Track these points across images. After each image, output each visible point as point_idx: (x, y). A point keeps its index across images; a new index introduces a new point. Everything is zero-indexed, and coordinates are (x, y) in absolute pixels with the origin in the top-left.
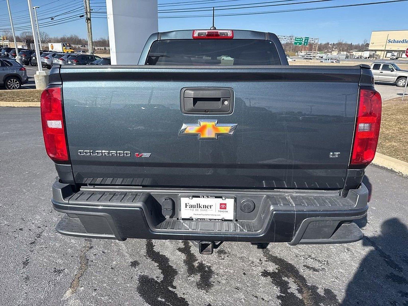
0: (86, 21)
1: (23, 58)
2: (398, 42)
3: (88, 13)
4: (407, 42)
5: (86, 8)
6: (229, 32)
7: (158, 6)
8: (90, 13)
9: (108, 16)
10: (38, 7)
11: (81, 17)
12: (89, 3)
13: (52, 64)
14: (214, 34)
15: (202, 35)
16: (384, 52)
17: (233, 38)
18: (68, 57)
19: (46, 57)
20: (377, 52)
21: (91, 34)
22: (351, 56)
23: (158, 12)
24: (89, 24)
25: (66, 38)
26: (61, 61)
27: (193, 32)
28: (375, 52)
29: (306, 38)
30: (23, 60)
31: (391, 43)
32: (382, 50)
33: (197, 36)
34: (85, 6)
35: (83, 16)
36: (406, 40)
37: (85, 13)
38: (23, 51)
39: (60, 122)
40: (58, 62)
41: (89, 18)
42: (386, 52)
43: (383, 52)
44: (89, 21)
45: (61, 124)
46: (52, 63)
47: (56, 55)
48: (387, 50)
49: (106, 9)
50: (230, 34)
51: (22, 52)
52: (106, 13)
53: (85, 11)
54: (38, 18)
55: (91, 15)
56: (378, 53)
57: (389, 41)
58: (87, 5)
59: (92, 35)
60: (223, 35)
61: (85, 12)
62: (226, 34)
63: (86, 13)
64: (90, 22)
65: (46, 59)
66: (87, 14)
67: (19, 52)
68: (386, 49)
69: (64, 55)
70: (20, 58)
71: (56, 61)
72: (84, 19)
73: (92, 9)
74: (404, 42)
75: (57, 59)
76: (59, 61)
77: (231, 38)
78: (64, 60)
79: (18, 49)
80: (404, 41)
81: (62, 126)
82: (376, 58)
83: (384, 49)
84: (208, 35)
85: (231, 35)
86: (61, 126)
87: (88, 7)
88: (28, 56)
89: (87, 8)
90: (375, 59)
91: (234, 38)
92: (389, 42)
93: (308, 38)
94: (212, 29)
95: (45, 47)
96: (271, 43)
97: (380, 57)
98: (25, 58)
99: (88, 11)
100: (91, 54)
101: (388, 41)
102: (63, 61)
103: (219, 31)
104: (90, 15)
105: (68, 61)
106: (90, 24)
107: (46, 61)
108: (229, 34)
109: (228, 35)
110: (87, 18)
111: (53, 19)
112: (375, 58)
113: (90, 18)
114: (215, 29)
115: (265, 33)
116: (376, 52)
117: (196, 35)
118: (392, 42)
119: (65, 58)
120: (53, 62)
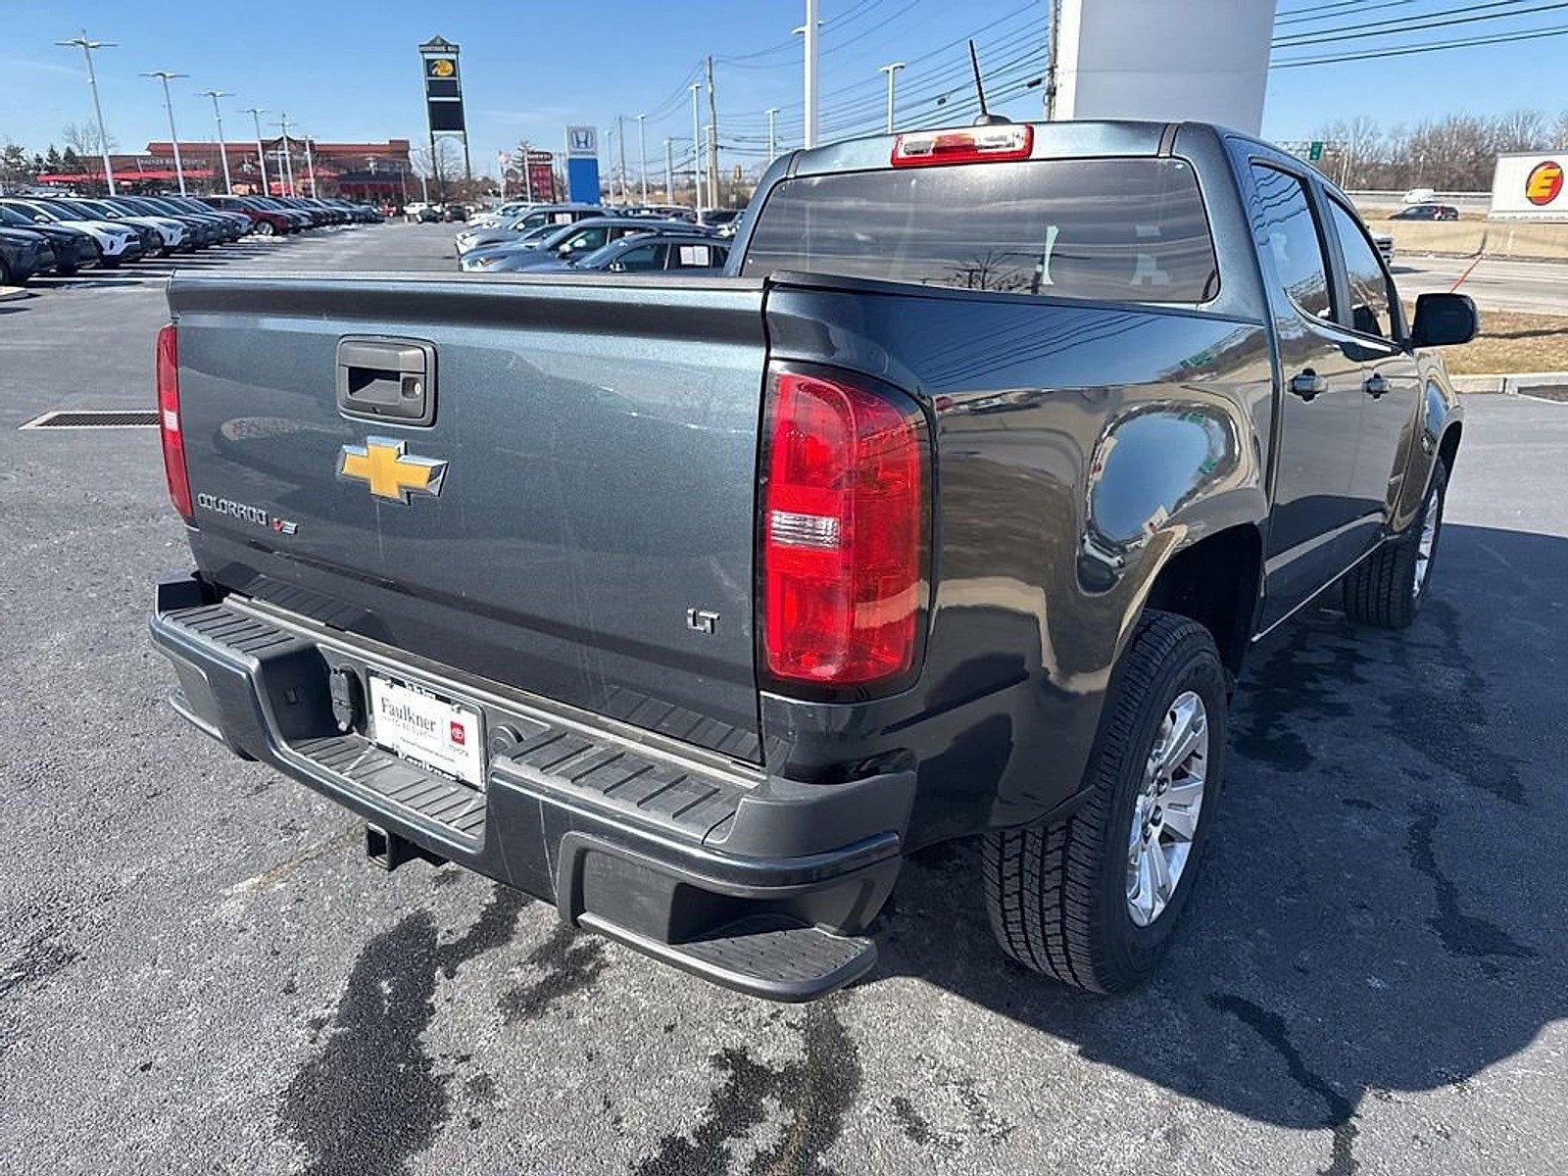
0: (1047, 98)
3: (1055, 70)
10: (902, 67)
11: (1031, 85)
17: (1029, 155)
23: (1275, 43)
35: (1038, 82)
37: (1048, 71)
41: (1055, 89)
44: (1054, 99)
53: (1049, 62)
54: (896, 103)
61: (1048, 66)
63: (1051, 68)
72: (1041, 91)
77: (1022, 157)
84: (937, 151)
85: (1022, 146)
91: (1032, 157)
110: (1050, 87)
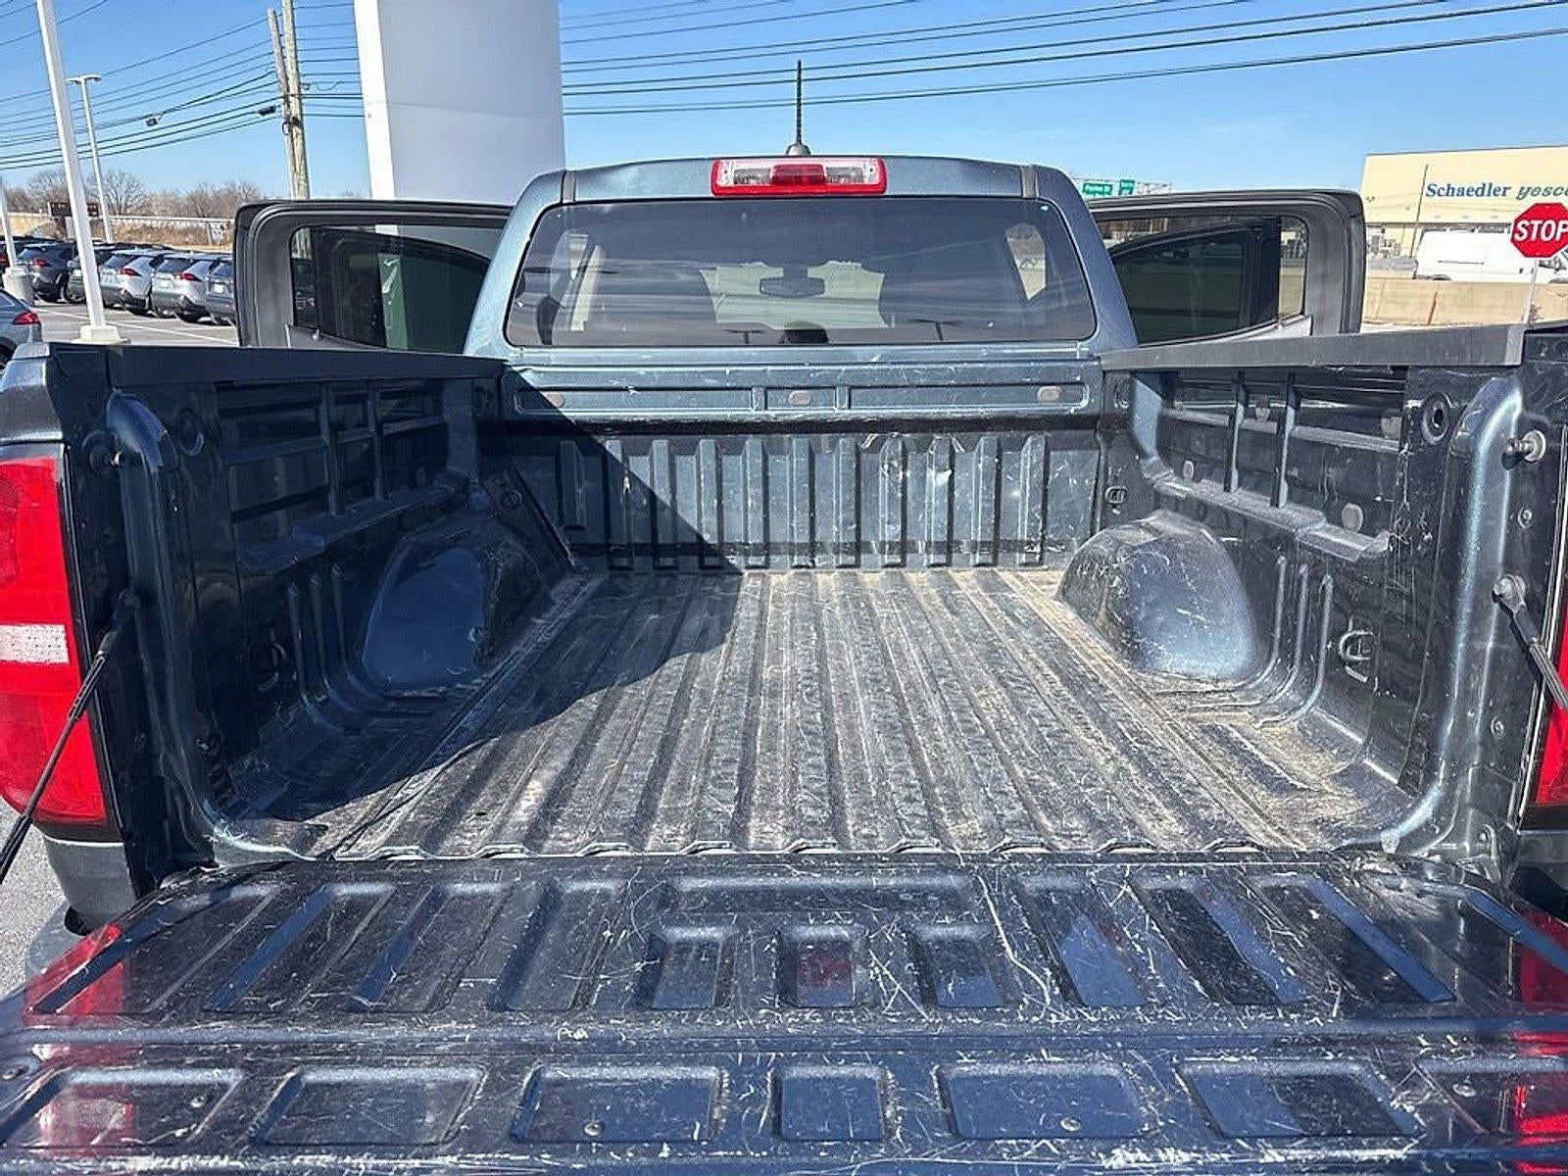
0: (285, 127)
1: (37, 275)
2: (1461, 192)
3: (291, 99)
4: (1495, 195)
5: (283, 80)
6: (869, 167)
7: (563, 68)
8: (300, 99)
9: (368, 110)
10: (97, 79)
11: (263, 113)
12: (297, 62)
13: (149, 295)
14: (806, 174)
15: (753, 182)
16: (1412, 230)
17: (884, 191)
18: (211, 268)
19: (127, 267)
20: (1387, 230)
21: (303, 178)
22: (1292, 248)
23: (565, 91)
24: (298, 142)
25: (210, 194)
26: (186, 283)
27: (716, 168)
28: (1379, 230)
29: (1124, 185)
30: (35, 280)
31: (1436, 196)
32: (1405, 225)
33: (731, 184)
34: (279, 71)
35: (272, 110)
36: (1491, 185)
37: (282, 100)
38: (37, 248)
39: (59, 630)
40: (175, 287)
41: (295, 119)
42: (1419, 231)
43: (1410, 231)
44: (296, 129)
45: (63, 642)
46: (150, 291)
47: (166, 261)
48: (1426, 224)
49: (360, 82)
50: (870, 175)
51: (29, 248)
52: (359, 96)
53: (280, 90)
55: (304, 108)
56: (1391, 234)
57: (1429, 188)
58: (289, 68)
59: (307, 180)
60: (842, 181)
61: (282, 94)
62: (853, 174)
63: (286, 97)
64: (300, 131)
65: (127, 277)
66: (287, 102)
67: (18, 251)
68: (1421, 221)
69: (195, 261)
70: (24, 274)
71: (164, 284)
72: (277, 121)
73: (309, 85)
74: (1486, 192)
75: (170, 276)
76: (179, 282)
77: (876, 192)
78: (196, 279)
79: (15, 238)
80: (1483, 189)
81: (69, 652)
82: (1386, 253)
83: (1414, 220)
84: (776, 181)
85: (876, 180)
86: (64, 648)
87: (290, 76)
88: (56, 266)
89: (287, 79)
90: (1380, 256)
91: (887, 193)
92: (1431, 193)
93: (1133, 182)
94: (791, 153)
95: (129, 228)
96: (1045, 208)
97: (1398, 247)
98: (42, 273)
99: (292, 92)
100: (305, 257)
101: (1426, 190)
102: (196, 283)
103: (826, 164)
104: (301, 105)
105: (211, 284)
106: (300, 142)
107: (125, 284)
108: (867, 173)
109: (861, 177)
110: (288, 117)
111: (156, 123)
112: (1382, 251)
113: (299, 117)
114: (807, 153)
115: (1018, 167)
116: (1383, 232)
117: (726, 180)
118: (1442, 192)
119: (202, 271)
120: (154, 289)
